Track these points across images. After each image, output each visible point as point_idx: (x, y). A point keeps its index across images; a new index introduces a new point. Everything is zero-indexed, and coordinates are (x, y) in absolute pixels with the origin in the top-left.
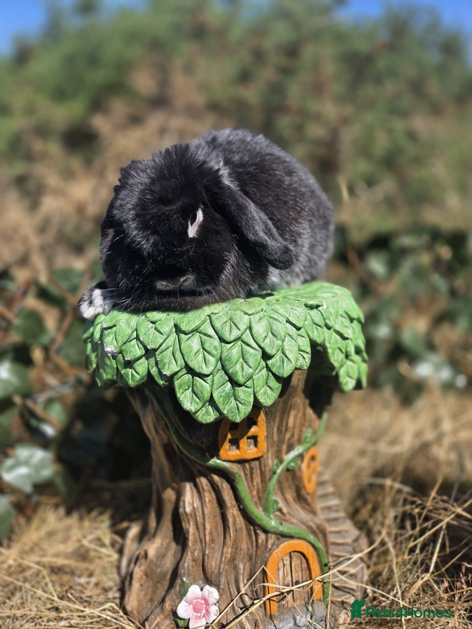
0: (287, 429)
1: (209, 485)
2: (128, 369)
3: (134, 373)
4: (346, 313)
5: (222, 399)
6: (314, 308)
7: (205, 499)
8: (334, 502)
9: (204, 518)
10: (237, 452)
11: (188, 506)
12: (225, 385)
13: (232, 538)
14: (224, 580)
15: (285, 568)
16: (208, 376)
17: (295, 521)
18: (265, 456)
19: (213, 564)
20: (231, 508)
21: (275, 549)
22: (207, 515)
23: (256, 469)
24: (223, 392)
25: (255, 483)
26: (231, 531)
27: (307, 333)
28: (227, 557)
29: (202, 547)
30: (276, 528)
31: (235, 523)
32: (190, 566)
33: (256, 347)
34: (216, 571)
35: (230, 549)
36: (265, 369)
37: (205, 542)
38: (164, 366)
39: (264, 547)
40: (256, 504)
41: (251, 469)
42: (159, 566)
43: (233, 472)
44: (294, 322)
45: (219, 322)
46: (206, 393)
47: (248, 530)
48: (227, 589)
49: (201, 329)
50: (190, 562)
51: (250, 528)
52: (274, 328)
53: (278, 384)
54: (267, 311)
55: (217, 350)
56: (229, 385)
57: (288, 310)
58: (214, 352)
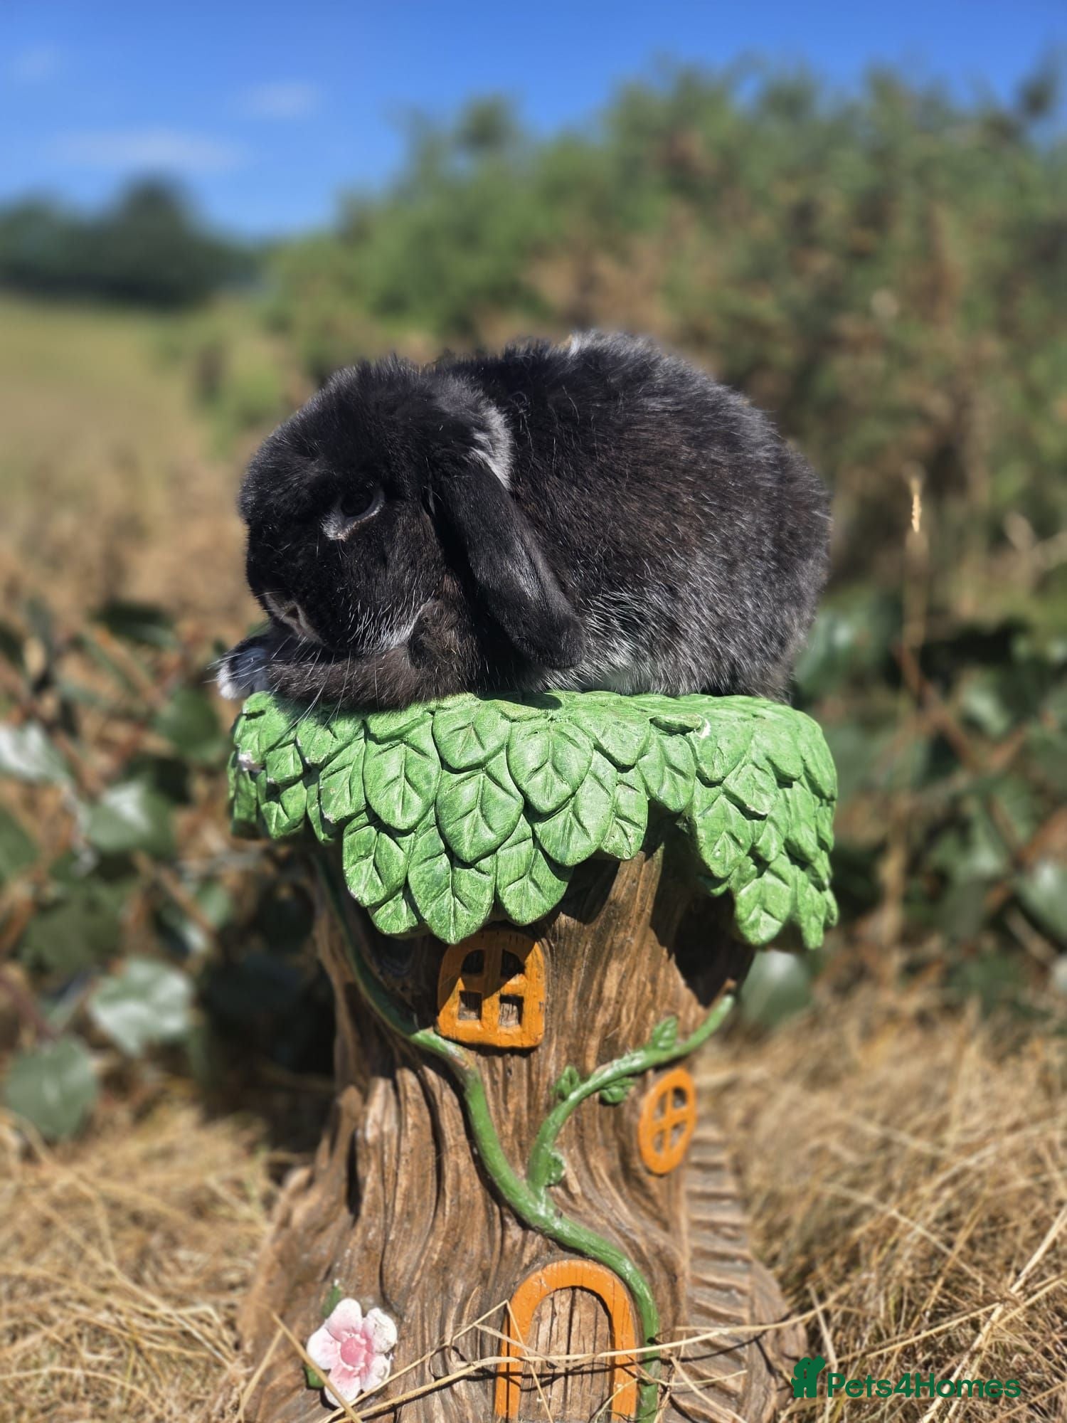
0: (599, 1001)
1: (419, 1089)
2: (272, 803)
3: (281, 811)
4: (768, 759)
5: (423, 886)
6: (675, 733)
7: (406, 1118)
8: (729, 1216)
9: (398, 1161)
10: (477, 1025)
11: (372, 1126)
12: (436, 859)
13: (447, 1218)
14: (417, 1307)
15: (555, 1322)
16: (405, 833)
17: (598, 1220)
18: (540, 1050)
19: (401, 1265)
20: (453, 1150)
21: (537, 1270)
22: (405, 1154)
23: (520, 1076)
24: (428, 872)
25: (511, 1107)
26: (448, 1202)
27: (644, 781)
28: (432, 1259)
29: (385, 1224)
30: (545, 1221)
31: (457, 1187)
32: (356, 1257)
33: (513, 789)
34: (404, 1284)
35: (440, 1244)
36: (530, 841)
37: (393, 1215)
38: (329, 801)
39: (515, 1260)
40: (510, 1155)
41: (507, 1071)
42: (307, 1249)
43: (462, 1068)
44: (611, 751)
45: (446, 727)
46: (396, 869)
47: (489, 1212)
48: (419, 1329)
49: (410, 735)
50: (357, 1250)
51: (492, 1208)
52: (560, 754)
53: (557, 881)
54: (558, 720)
55: (429, 783)
56: (445, 859)
57: (603, 723)
58: (425, 787)
